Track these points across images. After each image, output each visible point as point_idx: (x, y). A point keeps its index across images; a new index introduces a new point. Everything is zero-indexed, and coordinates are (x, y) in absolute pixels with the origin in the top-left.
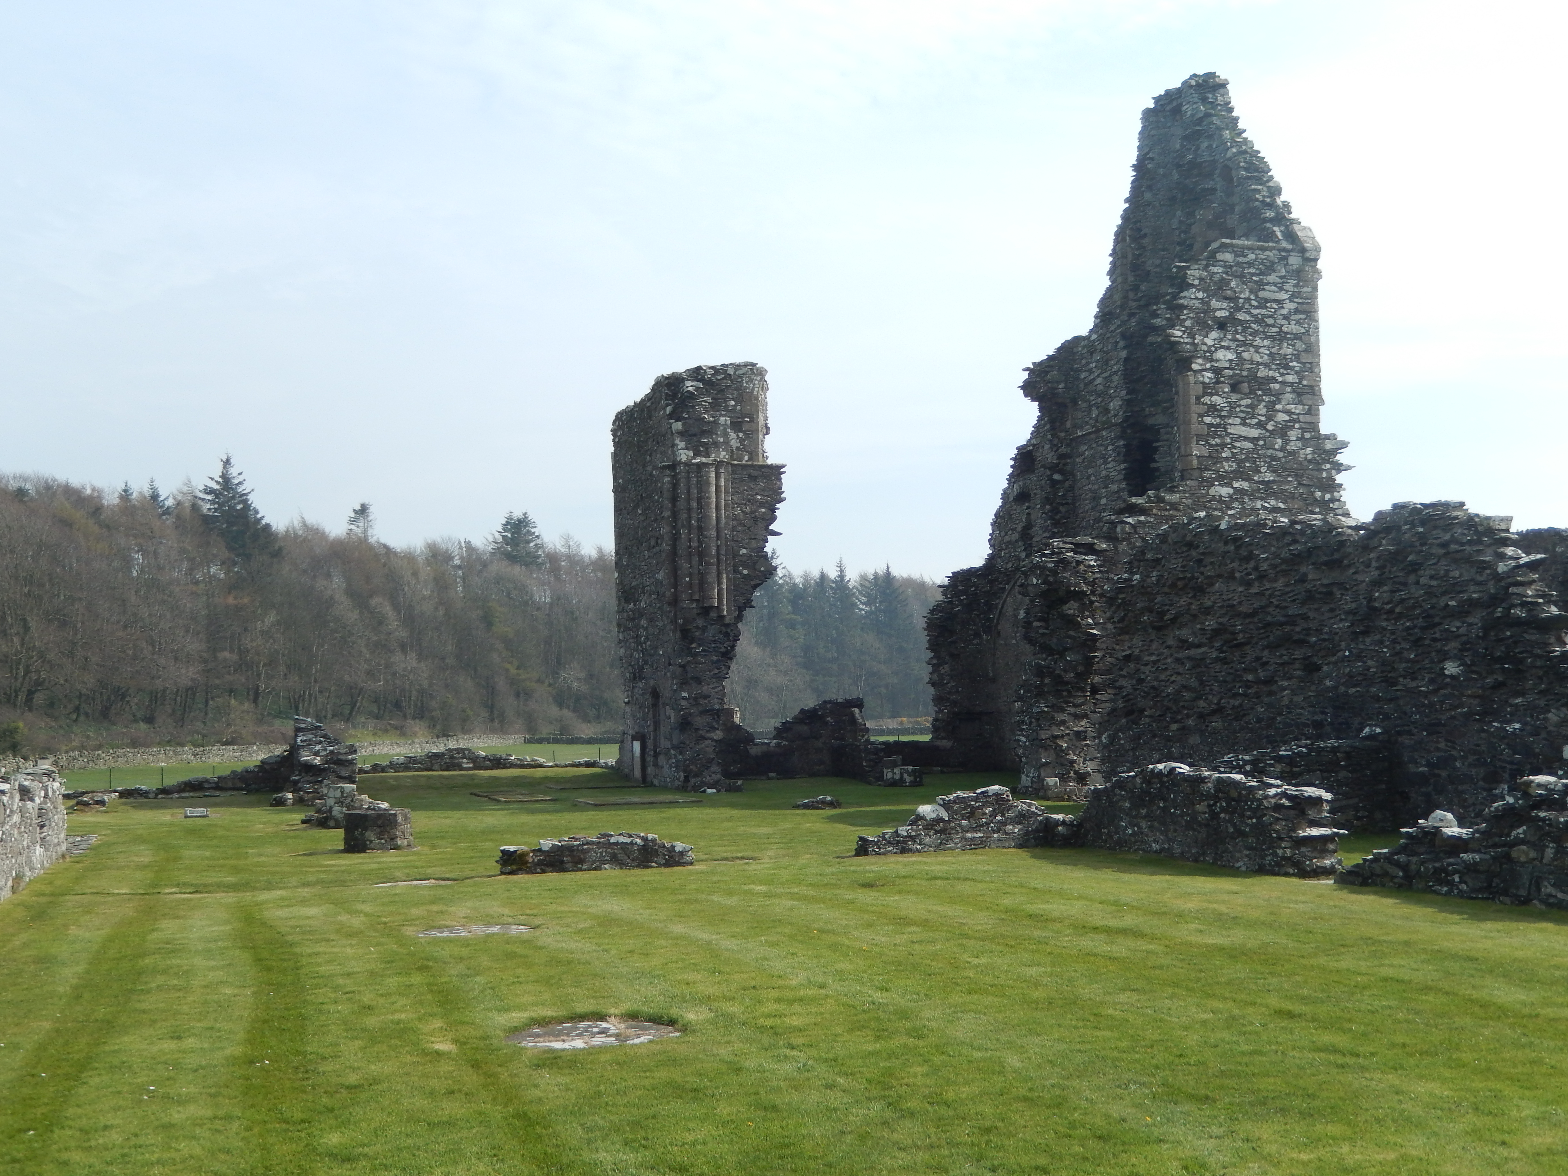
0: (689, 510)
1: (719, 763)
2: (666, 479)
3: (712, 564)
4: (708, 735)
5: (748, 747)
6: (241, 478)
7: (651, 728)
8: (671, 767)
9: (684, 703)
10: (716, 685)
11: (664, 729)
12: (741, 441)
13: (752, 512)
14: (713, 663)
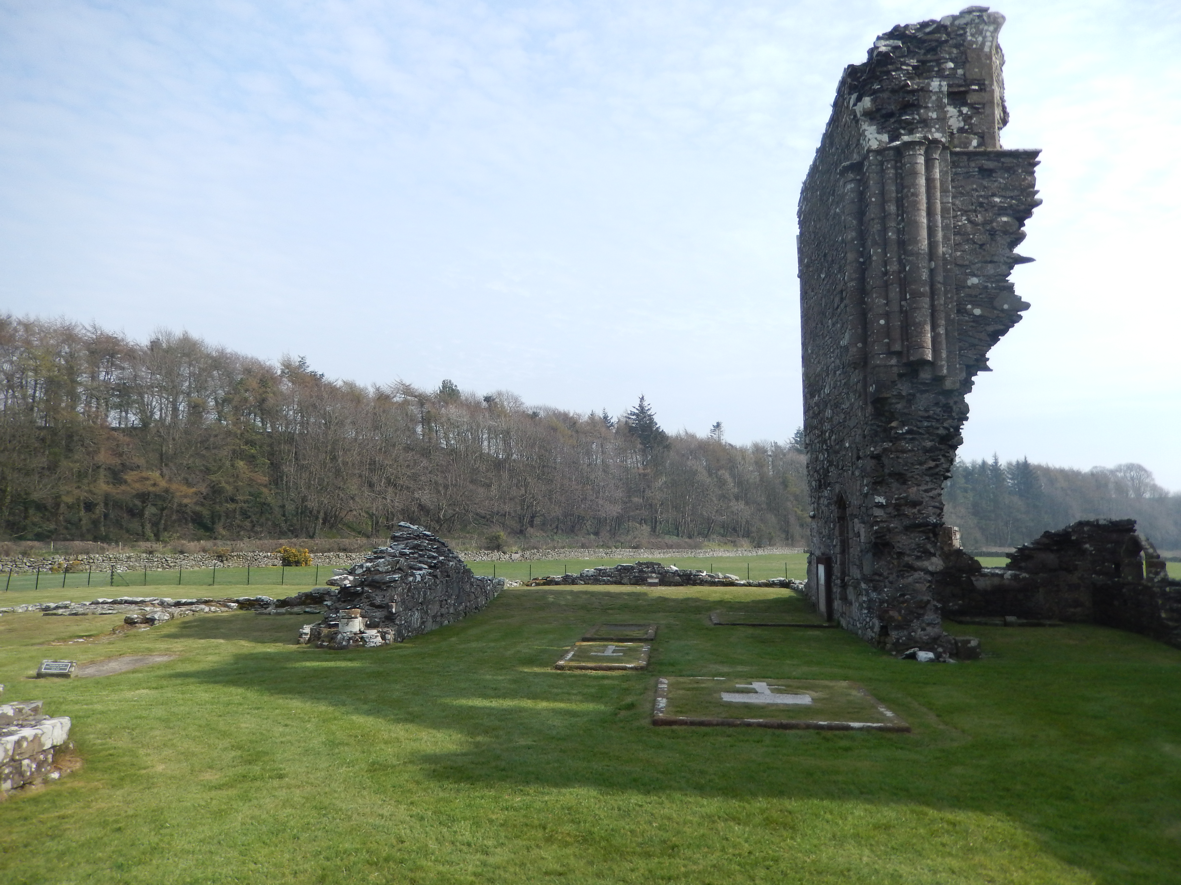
0: (884, 218)
1: (937, 608)
2: (850, 186)
3: (922, 295)
4: (919, 564)
5: (973, 579)
6: (649, 407)
7: (838, 549)
8: (861, 605)
9: (878, 512)
10: (930, 486)
11: (854, 551)
12: (967, 119)
13: (985, 223)
14: (926, 451)
